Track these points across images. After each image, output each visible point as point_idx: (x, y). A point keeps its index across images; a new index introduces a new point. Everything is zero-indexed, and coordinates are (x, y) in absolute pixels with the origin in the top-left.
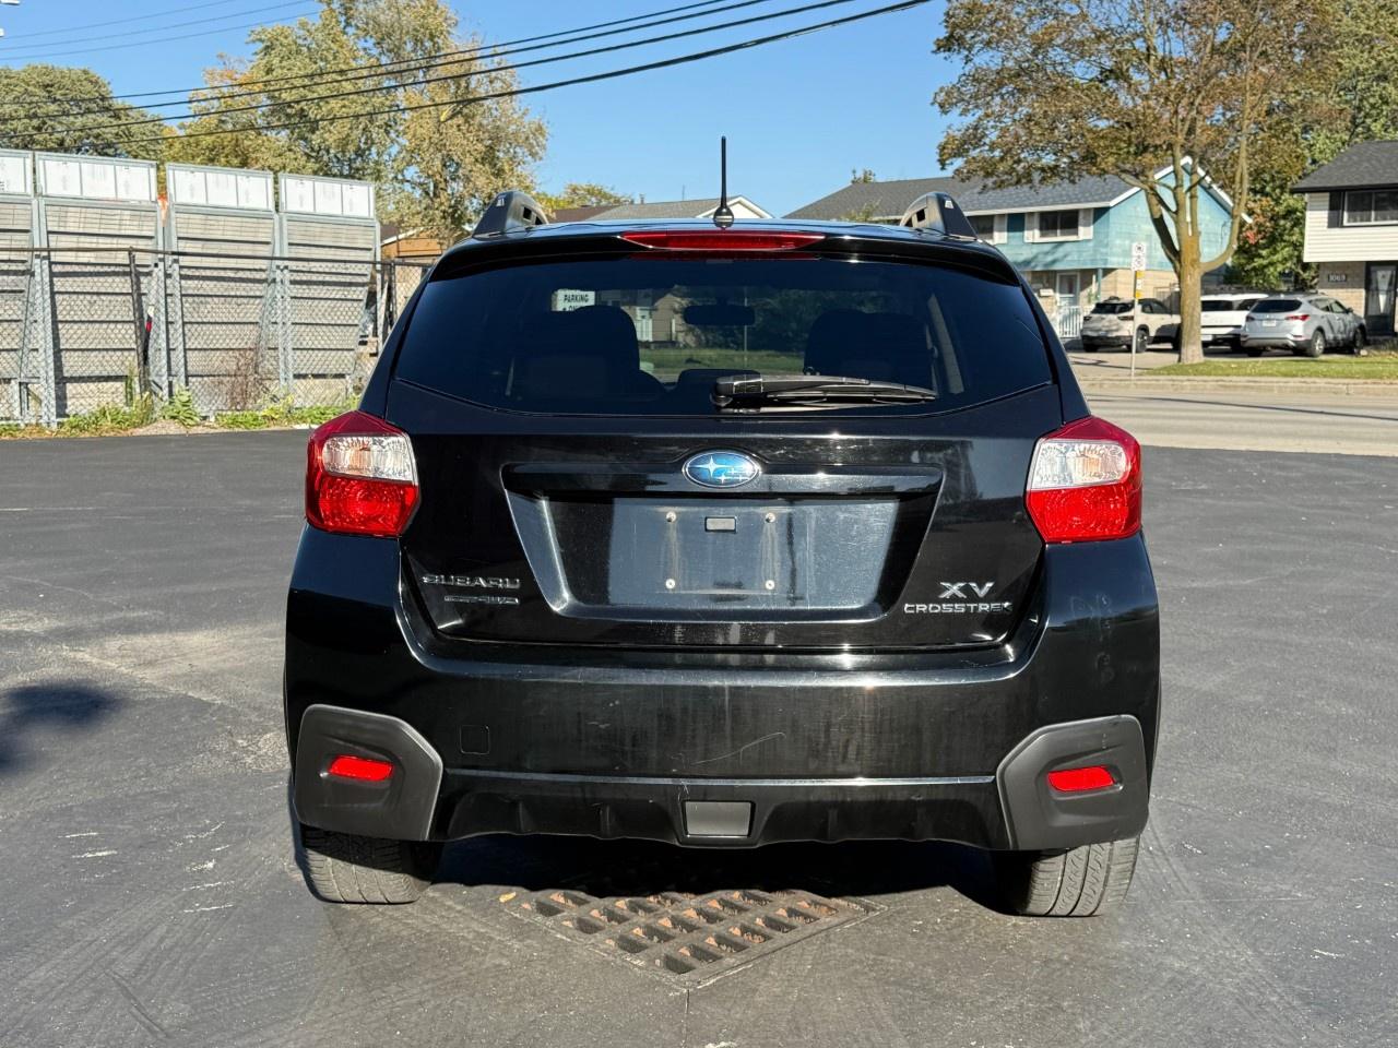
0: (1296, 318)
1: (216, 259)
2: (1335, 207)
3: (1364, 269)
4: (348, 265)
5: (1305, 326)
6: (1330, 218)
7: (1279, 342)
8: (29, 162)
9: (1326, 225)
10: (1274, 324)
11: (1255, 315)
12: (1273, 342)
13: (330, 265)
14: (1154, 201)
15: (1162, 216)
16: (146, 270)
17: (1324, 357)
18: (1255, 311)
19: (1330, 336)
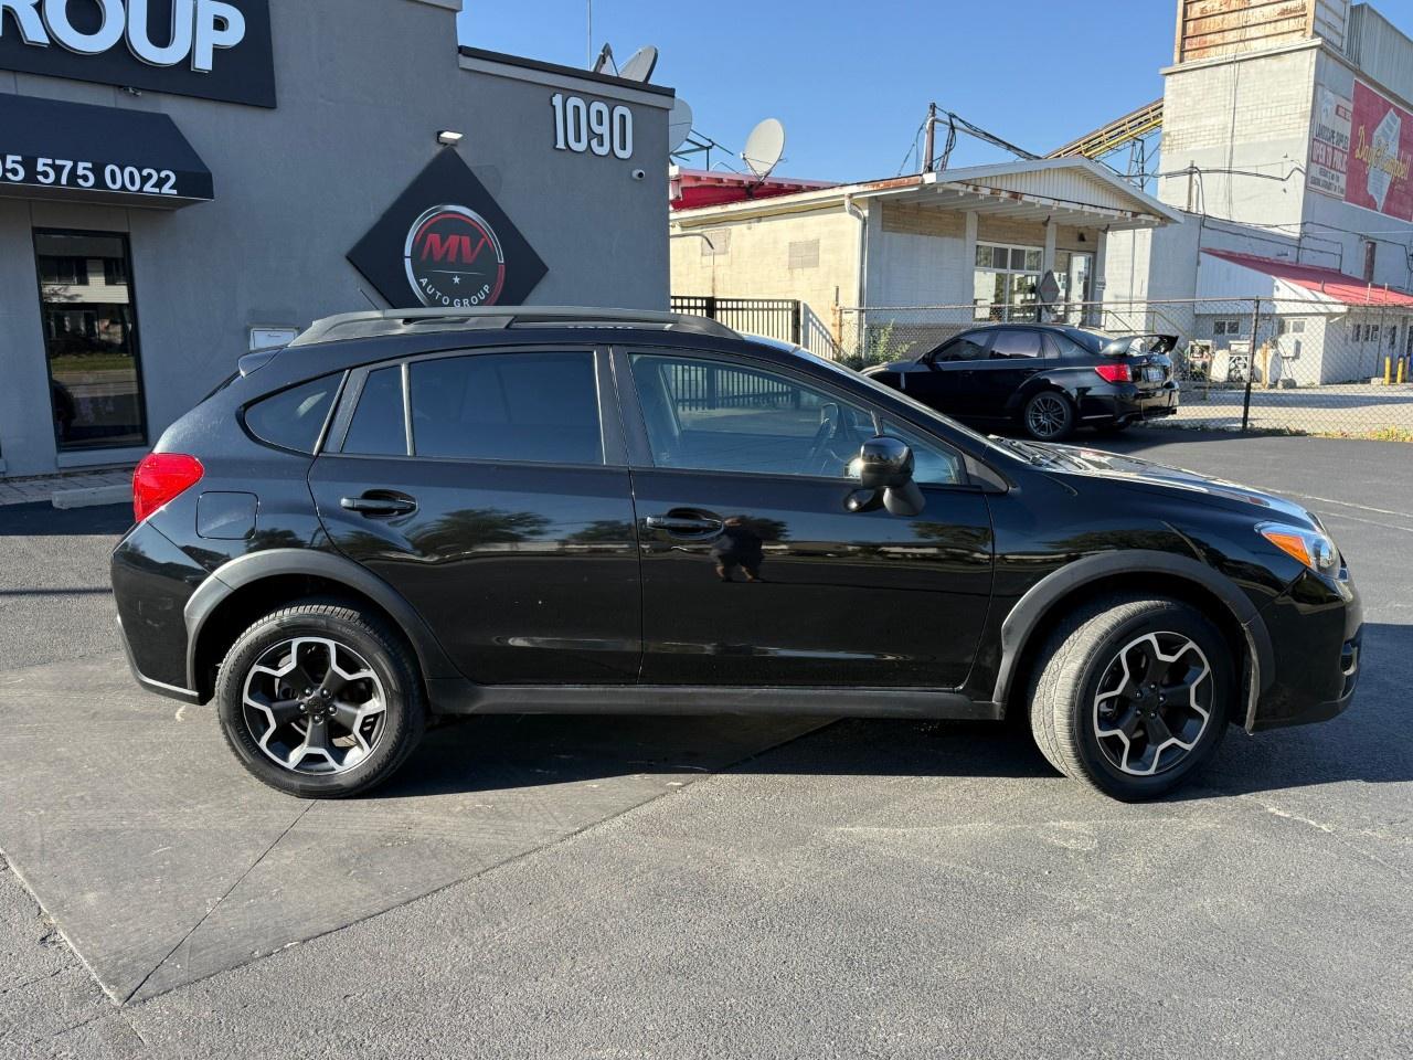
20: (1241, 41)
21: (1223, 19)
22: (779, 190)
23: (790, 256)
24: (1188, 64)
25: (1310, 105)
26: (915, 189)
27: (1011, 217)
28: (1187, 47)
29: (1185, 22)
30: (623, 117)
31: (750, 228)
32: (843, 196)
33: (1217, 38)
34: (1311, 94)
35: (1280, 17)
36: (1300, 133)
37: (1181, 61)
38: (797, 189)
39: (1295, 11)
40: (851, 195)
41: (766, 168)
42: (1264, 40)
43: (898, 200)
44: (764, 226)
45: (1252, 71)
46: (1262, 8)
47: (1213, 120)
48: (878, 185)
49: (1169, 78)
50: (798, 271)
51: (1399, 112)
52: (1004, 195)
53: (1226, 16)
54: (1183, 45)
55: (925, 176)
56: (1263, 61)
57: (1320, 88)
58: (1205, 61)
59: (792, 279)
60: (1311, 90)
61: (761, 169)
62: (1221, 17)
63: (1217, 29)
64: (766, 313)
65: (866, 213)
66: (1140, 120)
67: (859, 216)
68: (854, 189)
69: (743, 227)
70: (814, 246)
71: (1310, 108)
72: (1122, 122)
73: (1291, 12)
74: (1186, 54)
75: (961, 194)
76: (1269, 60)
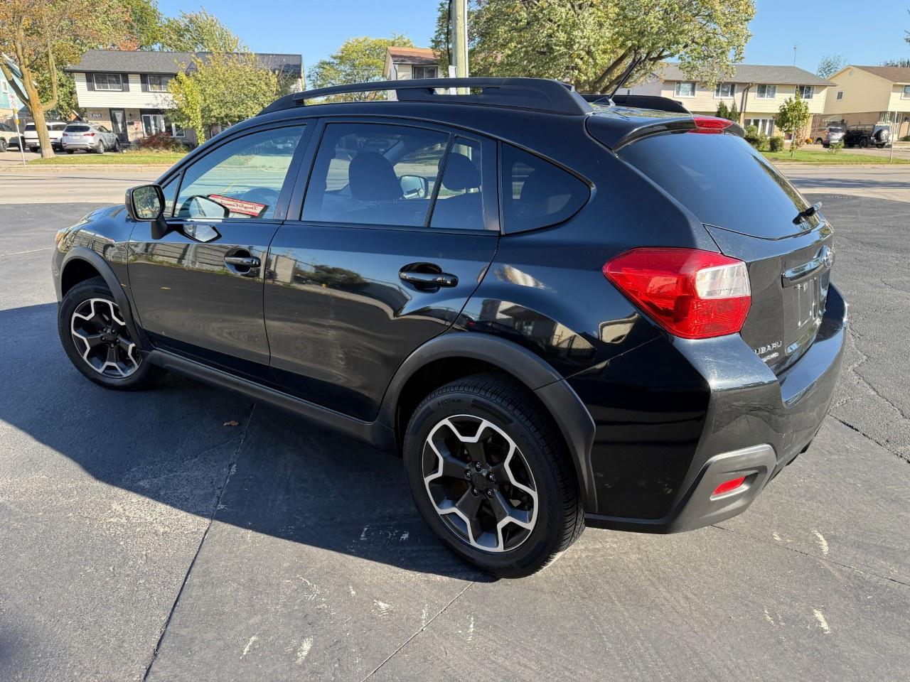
0: (89, 135)
2: (89, 80)
3: (108, 111)
5: (94, 139)
6: (88, 86)
7: (84, 147)
9: (86, 89)
10: (78, 138)
11: (66, 133)
12: (81, 146)
14: (7, 70)
15: (13, 80)
17: (105, 154)
18: (67, 130)
19: (105, 144)
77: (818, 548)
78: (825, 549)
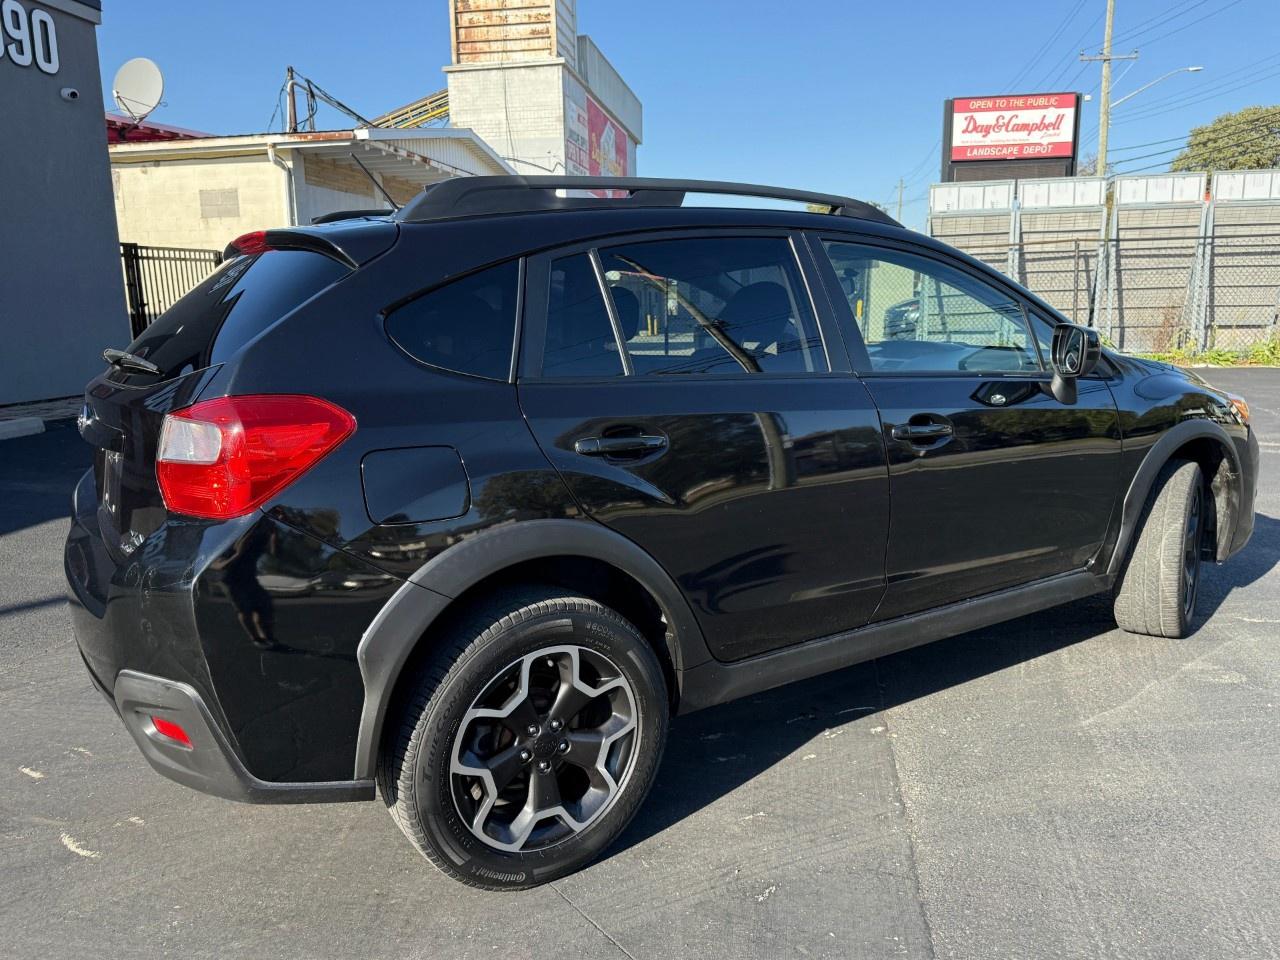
1: (1151, 242)
4: (1265, 238)
8: (1012, 187)
13: (1247, 239)
16: (1094, 253)
20: (504, 51)
21: (488, 32)
22: (153, 135)
23: (201, 205)
24: (465, 65)
25: (562, 111)
26: (348, 144)
27: (407, 181)
28: (462, 51)
29: (457, 29)
30: (44, 24)
31: (145, 172)
32: (265, 144)
33: (484, 47)
34: (562, 103)
35: (532, 36)
36: (558, 133)
37: (458, 62)
38: (173, 137)
39: (542, 33)
40: (274, 145)
41: (144, 110)
42: (522, 53)
43: (316, 154)
44: (164, 171)
45: (516, 78)
46: (518, 27)
47: (490, 117)
48: (306, 137)
49: (450, 76)
50: (214, 221)
51: (613, 125)
52: (417, 158)
53: (490, 28)
54: (458, 50)
55: (355, 132)
56: (523, 70)
57: (567, 99)
58: (478, 65)
59: (207, 227)
60: (561, 99)
61: (139, 110)
62: (486, 29)
63: (483, 39)
64: (178, 262)
65: (290, 164)
66: (419, 110)
67: (284, 167)
68: (278, 139)
69: (137, 171)
70: (232, 195)
71: (562, 114)
72: (405, 111)
73: (539, 33)
74: (461, 56)
75: (384, 153)
76: (528, 71)
77: (77, 837)
78: (67, 841)
